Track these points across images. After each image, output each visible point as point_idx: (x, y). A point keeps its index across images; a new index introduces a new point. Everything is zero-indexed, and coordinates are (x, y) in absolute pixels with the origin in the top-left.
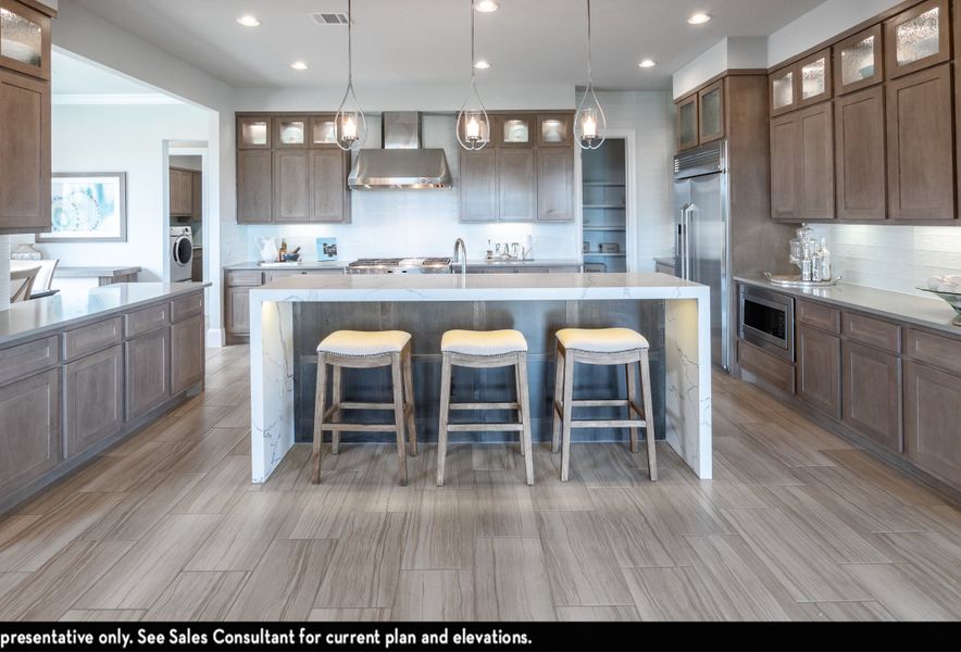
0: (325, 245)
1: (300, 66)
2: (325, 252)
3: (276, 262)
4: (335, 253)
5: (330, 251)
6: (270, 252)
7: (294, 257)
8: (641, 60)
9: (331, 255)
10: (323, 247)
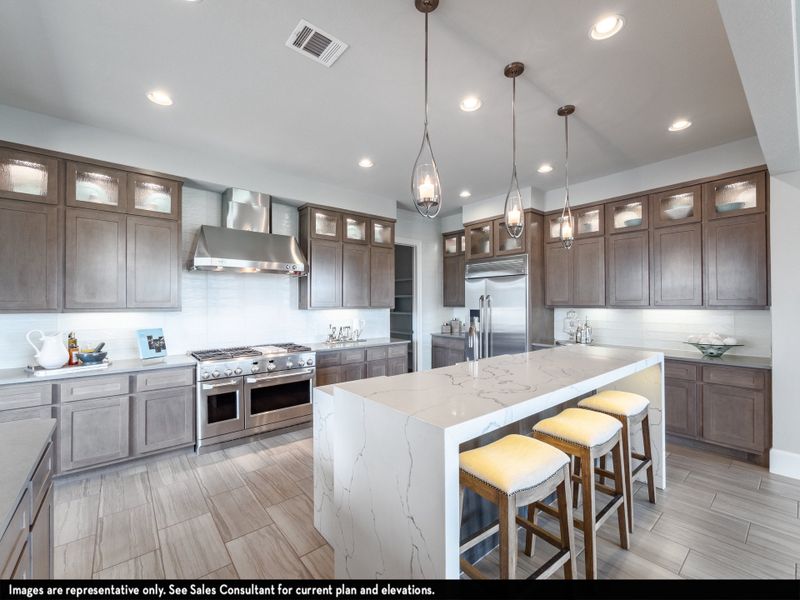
0: (150, 337)
1: (160, 98)
2: (151, 347)
3: (64, 366)
4: (164, 347)
5: (157, 344)
6: (53, 354)
7: (98, 357)
8: (461, 190)
9: (158, 350)
10: (146, 341)
